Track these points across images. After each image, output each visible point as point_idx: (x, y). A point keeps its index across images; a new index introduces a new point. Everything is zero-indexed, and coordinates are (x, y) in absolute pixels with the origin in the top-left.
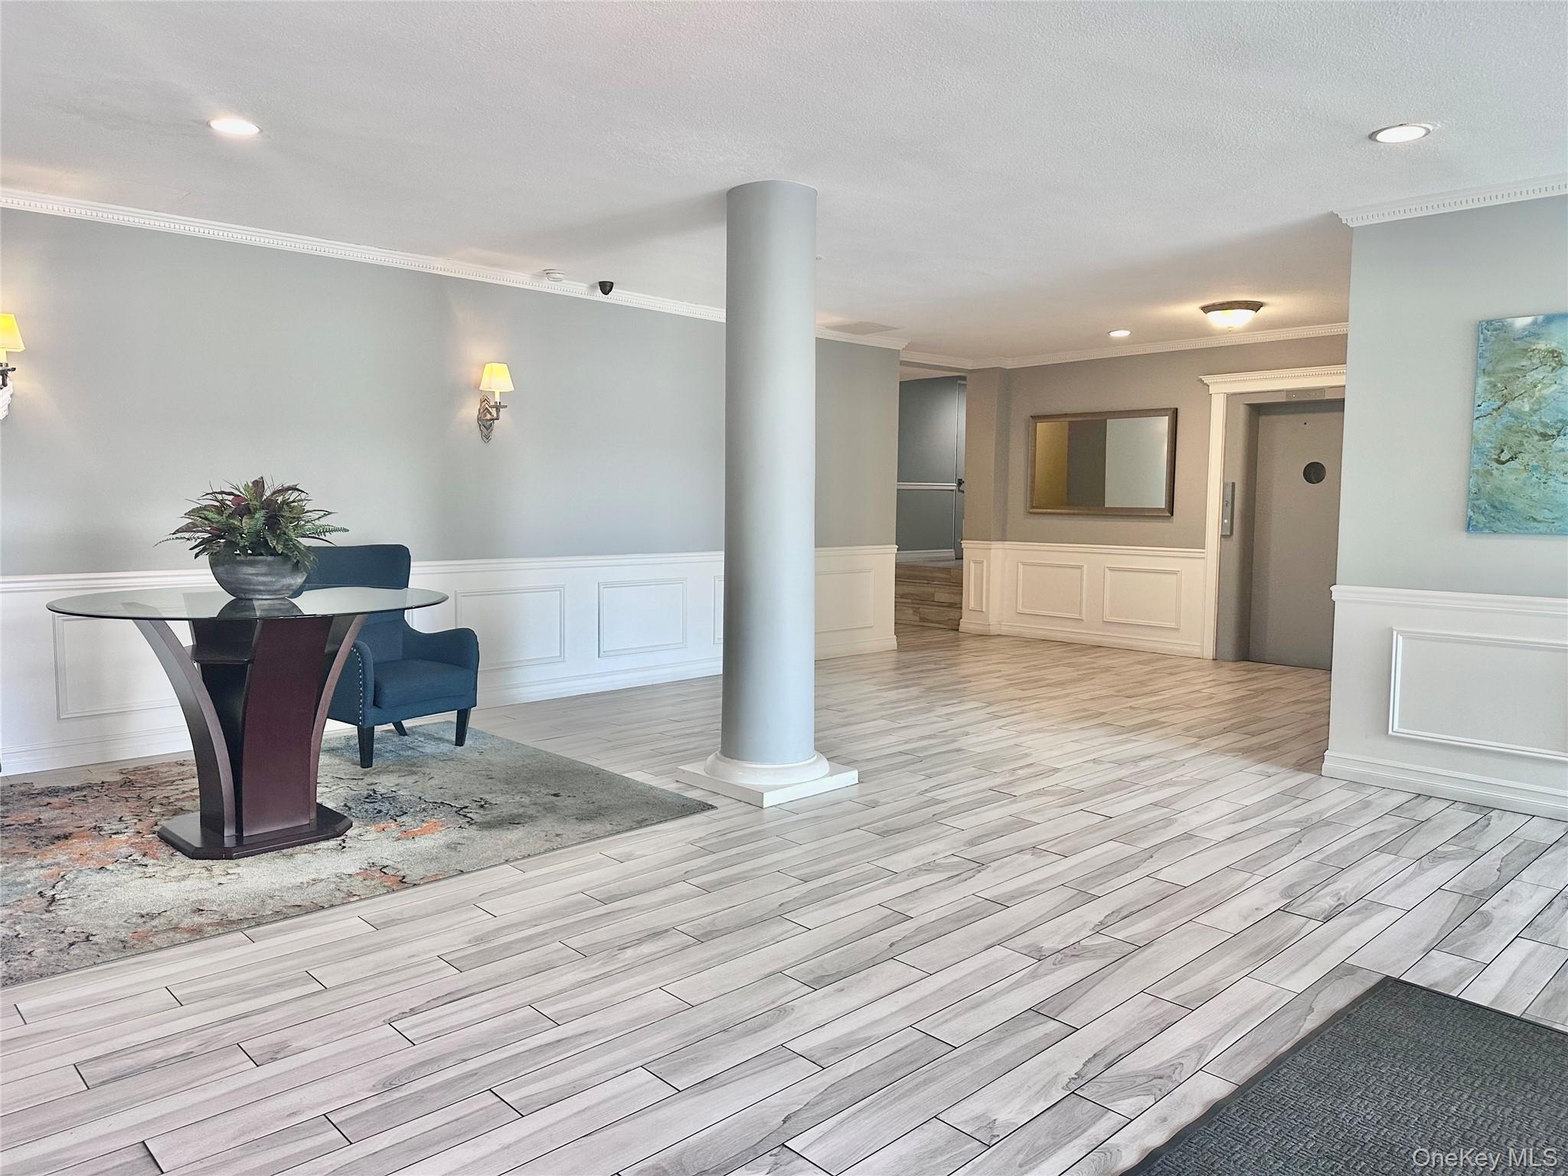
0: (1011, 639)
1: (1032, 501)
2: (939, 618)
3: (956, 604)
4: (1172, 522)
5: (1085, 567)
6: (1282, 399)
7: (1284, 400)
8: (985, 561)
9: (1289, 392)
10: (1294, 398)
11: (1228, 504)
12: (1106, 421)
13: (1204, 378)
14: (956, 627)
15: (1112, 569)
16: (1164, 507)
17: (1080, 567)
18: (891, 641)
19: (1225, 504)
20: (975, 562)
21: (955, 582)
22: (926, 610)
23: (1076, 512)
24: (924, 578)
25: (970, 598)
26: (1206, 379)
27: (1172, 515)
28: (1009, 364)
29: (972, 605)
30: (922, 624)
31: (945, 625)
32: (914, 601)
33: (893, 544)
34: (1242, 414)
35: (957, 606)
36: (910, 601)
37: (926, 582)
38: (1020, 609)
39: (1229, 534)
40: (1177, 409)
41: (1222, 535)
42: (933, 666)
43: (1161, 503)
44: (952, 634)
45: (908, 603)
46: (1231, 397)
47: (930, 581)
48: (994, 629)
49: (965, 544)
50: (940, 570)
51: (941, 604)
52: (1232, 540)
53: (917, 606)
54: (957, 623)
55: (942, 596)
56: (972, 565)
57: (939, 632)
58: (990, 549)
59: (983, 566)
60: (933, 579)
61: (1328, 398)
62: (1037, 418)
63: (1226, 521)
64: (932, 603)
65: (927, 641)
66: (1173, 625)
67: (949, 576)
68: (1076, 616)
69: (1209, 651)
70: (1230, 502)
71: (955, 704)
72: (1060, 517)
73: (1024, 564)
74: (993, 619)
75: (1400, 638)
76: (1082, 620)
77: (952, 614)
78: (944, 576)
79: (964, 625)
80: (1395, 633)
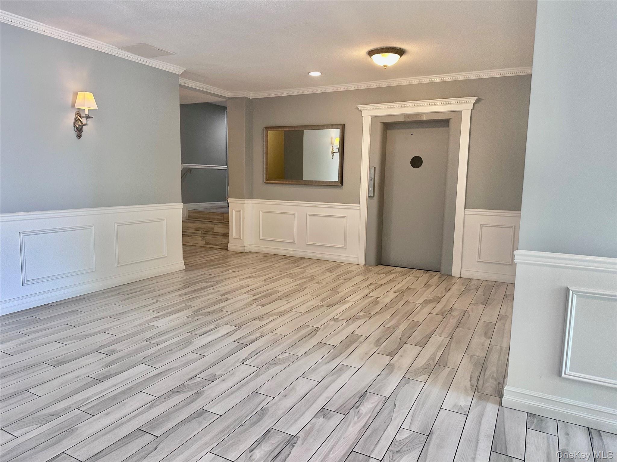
0: (256, 255)
1: (266, 176)
2: (217, 243)
3: (226, 234)
4: (342, 189)
5: (296, 214)
6: (401, 119)
7: (403, 120)
8: (241, 211)
9: (406, 116)
10: (408, 119)
11: (372, 179)
12: (303, 131)
13: (360, 107)
14: (226, 248)
15: (310, 215)
16: (338, 181)
17: (294, 214)
18: (181, 265)
19: (370, 179)
20: (236, 211)
21: (225, 220)
22: (209, 238)
23: (290, 182)
24: (209, 218)
25: (233, 232)
26: (361, 107)
27: (342, 185)
28: (252, 95)
29: (235, 235)
30: (206, 246)
31: (221, 246)
32: (203, 232)
33: (180, 202)
34: (379, 128)
35: (226, 235)
36: (201, 232)
37: (210, 221)
38: (261, 237)
39: (373, 196)
40: (344, 125)
41: (369, 197)
42: (205, 284)
43: (335, 178)
44: (224, 252)
45: (199, 233)
46: (374, 119)
47: (212, 220)
48: (247, 249)
49: (230, 200)
50: (218, 214)
51: (218, 234)
52: (374, 199)
53: (204, 235)
54: (226, 245)
55: (218, 229)
56: (234, 212)
57: (216, 251)
58: (244, 204)
59: (240, 214)
60: (213, 219)
61: (427, 119)
62: (268, 128)
63: (371, 189)
64: (214, 233)
65: (207, 259)
66: (343, 246)
67: (223, 218)
68: (292, 241)
69: (362, 261)
70: (373, 177)
71: (211, 330)
72: (281, 185)
73: (263, 212)
74: (246, 243)
75: (575, 296)
76: (295, 243)
77: (224, 240)
78: (220, 217)
79: (231, 247)
80: (571, 292)
